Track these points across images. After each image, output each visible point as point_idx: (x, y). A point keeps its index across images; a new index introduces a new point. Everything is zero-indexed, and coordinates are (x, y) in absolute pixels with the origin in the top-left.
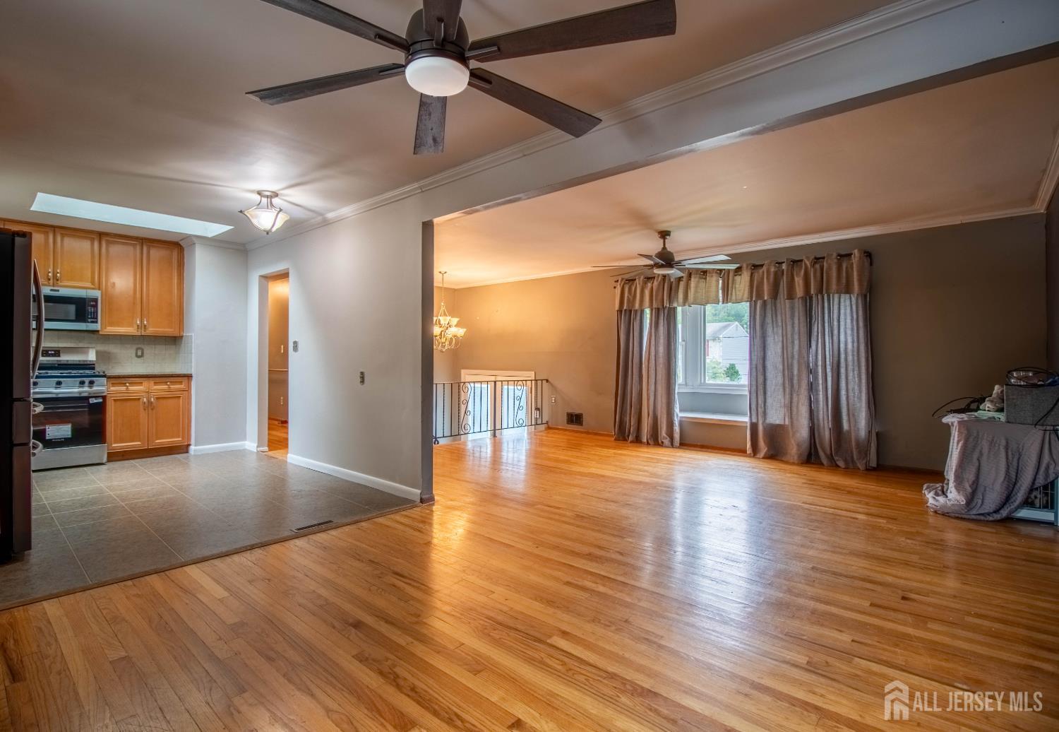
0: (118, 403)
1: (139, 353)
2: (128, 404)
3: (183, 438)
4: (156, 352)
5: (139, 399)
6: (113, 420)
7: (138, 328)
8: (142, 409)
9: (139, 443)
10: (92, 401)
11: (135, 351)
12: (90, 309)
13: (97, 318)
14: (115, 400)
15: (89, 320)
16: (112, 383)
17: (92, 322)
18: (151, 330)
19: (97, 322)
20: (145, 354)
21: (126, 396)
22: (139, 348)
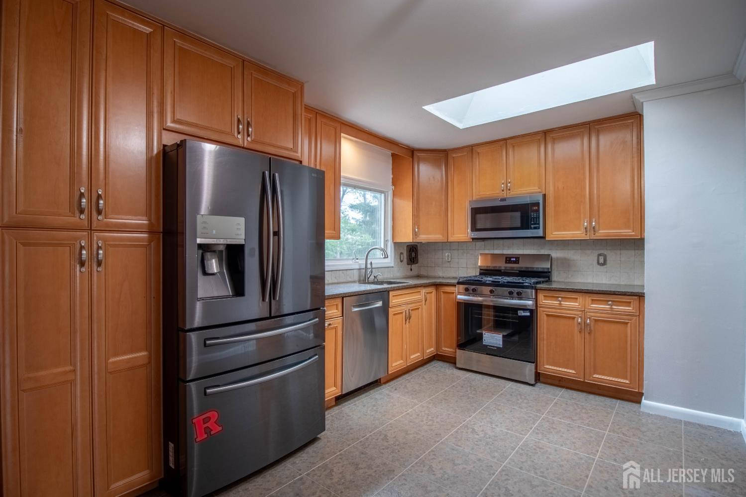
0: (552, 319)
1: (602, 261)
2: (563, 321)
3: (631, 381)
4: (623, 259)
5: (574, 318)
6: (545, 338)
7: (586, 232)
8: (576, 330)
9: (573, 372)
10: (521, 313)
11: (596, 258)
12: (533, 215)
13: (539, 224)
14: (548, 315)
15: (532, 226)
16: (544, 296)
17: (535, 228)
18: (602, 233)
19: (539, 228)
20: (608, 262)
21: (558, 312)
22: (599, 255)
